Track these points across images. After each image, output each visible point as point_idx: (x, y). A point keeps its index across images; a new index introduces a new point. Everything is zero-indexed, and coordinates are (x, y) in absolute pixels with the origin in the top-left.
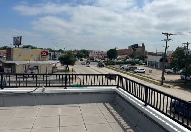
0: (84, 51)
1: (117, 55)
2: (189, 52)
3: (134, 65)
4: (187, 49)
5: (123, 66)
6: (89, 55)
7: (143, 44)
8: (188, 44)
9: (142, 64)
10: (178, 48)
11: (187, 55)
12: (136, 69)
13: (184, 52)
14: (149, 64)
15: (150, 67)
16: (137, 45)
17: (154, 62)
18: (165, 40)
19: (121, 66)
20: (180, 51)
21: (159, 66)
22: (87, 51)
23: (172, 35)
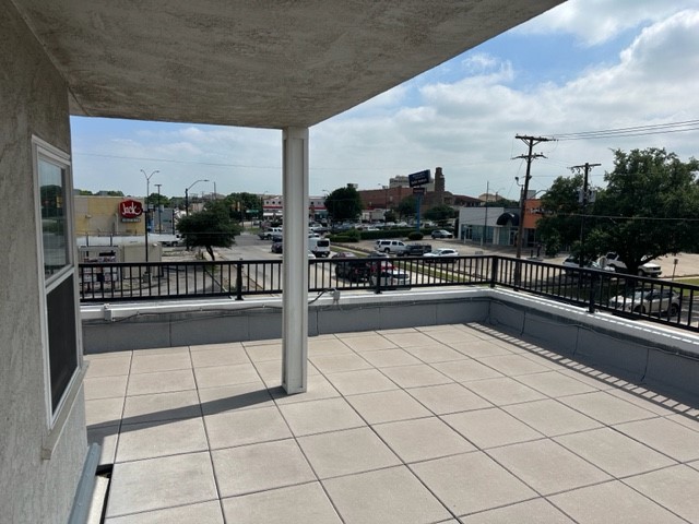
0: (244, 196)
1: (359, 211)
2: (590, 192)
3: (419, 238)
4: (586, 184)
5: (388, 243)
6: (262, 212)
7: (439, 171)
8: (587, 167)
9: (443, 237)
10: (559, 180)
11: (585, 200)
12: (430, 251)
13: (577, 193)
14: (463, 233)
15: (468, 244)
16: (427, 173)
17: (479, 226)
18: (523, 157)
19: (383, 243)
20: (565, 189)
21: (496, 240)
22: (255, 196)
23: (545, 140)
